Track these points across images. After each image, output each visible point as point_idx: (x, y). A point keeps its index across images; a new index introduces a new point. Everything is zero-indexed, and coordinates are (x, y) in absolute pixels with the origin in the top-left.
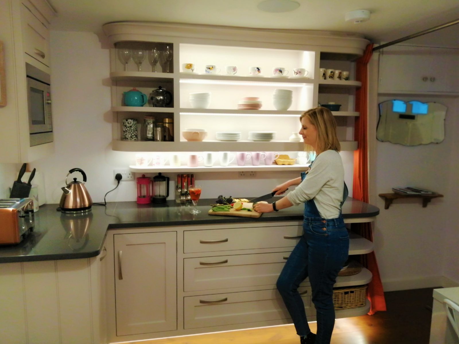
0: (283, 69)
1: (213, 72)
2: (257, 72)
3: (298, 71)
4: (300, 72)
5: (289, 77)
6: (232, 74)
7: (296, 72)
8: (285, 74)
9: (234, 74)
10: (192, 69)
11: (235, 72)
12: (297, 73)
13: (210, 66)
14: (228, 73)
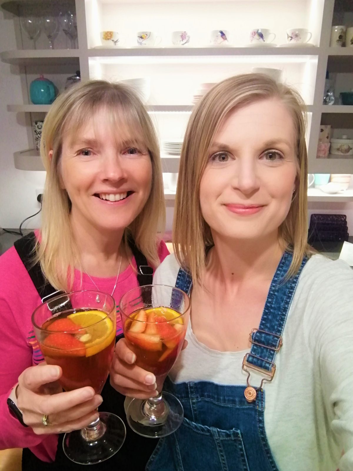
0: (266, 31)
1: (147, 44)
2: (221, 39)
3: (292, 34)
4: (297, 36)
5: (276, 45)
6: (179, 44)
7: (290, 36)
8: (269, 41)
9: (183, 44)
10: (113, 40)
11: (185, 41)
12: (292, 38)
13: (143, 33)
14: (174, 43)
